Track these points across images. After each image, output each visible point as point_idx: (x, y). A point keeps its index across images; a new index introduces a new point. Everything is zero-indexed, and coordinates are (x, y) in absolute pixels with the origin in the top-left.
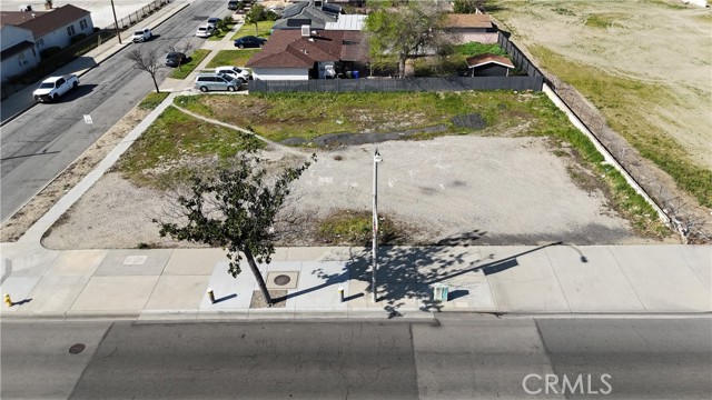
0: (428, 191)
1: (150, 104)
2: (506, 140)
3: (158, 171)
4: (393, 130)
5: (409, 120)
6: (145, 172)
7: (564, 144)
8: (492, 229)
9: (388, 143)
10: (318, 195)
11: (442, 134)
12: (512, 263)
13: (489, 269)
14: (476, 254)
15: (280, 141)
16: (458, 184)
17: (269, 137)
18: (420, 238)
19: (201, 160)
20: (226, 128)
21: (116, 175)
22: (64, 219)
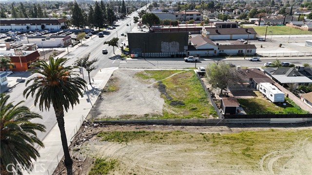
9: (159, 92)
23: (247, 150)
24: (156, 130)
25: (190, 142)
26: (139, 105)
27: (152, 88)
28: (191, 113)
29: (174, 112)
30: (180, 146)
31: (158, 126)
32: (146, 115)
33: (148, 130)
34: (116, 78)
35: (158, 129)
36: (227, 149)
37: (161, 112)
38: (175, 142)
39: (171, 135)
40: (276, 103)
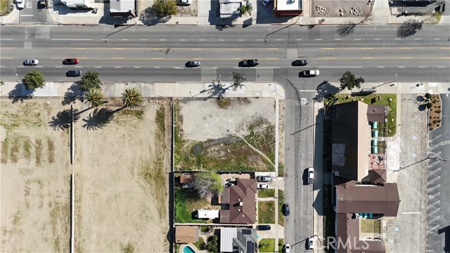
0: (211, 116)
1: (280, 167)
2: (191, 138)
3: (265, 126)
4: (216, 145)
5: (212, 151)
6: (267, 126)
7: (179, 135)
8: (202, 102)
9: (217, 138)
10: (231, 115)
11: (205, 142)
12: (201, 92)
13: (205, 91)
14: (206, 95)
15: (242, 141)
16: (205, 119)
17: (244, 143)
18: (213, 99)
19: (257, 130)
20: (256, 148)
21: (273, 124)
22: (275, 107)
23: (150, 175)
24: (166, 136)
25: (156, 152)
26: (197, 125)
27: (226, 133)
28: (184, 156)
29: (185, 146)
30: (153, 147)
31: (170, 137)
32: (182, 130)
33: (166, 132)
34: (249, 102)
35: (168, 136)
36: (152, 167)
37: (186, 139)
38: (156, 145)
39: (162, 143)
40: (197, 211)
